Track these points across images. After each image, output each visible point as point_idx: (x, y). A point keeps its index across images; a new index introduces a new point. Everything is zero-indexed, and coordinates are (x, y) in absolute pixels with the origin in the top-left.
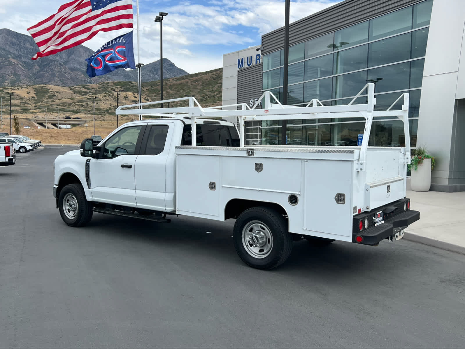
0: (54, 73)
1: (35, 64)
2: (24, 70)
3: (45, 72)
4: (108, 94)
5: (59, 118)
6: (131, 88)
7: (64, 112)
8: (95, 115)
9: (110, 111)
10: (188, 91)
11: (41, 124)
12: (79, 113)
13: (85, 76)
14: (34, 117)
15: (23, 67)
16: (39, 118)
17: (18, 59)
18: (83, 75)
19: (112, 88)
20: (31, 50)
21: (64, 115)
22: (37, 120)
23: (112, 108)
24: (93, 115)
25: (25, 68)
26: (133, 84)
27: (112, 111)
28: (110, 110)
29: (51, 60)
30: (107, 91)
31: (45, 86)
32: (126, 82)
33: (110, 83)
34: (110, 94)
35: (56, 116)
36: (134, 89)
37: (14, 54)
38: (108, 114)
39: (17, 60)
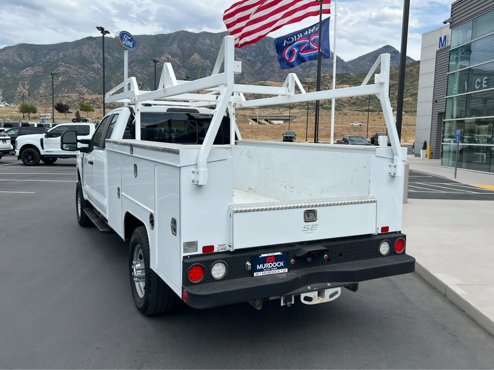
0: (274, 70)
1: (258, 61)
2: (247, 68)
3: (266, 69)
4: (323, 88)
5: (274, 114)
6: (348, 80)
7: (280, 108)
8: (309, 110)
9: (324, 106)
10: (412, 80)
11: (255, 120)
12: (293, 109)
13: (303, 70)
14: (251, 113)
15: (247, 65)
16: (256, 114)
17: (244, 57)
18: (301, 70)
19: (328, 82)
20: (255, 48)
21: (279, 111)
22: (252, 116)
23: (327, 103)
24: (307, 110)
25: (248, 66)
26: (350, 76)
27: (327, 105)
28: (324, 104)
29: (272, 56)
30: (323, 85)
31: (265, 83)
32: (344, 74)
33: (327, 76)
34: (326, 87)
35: (271, 112)
36: (351, 81)
37: (240, 53)
38: (322, 109)
39: (243, 59)
